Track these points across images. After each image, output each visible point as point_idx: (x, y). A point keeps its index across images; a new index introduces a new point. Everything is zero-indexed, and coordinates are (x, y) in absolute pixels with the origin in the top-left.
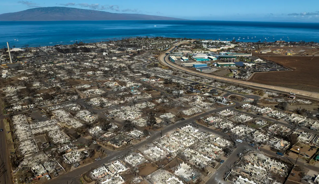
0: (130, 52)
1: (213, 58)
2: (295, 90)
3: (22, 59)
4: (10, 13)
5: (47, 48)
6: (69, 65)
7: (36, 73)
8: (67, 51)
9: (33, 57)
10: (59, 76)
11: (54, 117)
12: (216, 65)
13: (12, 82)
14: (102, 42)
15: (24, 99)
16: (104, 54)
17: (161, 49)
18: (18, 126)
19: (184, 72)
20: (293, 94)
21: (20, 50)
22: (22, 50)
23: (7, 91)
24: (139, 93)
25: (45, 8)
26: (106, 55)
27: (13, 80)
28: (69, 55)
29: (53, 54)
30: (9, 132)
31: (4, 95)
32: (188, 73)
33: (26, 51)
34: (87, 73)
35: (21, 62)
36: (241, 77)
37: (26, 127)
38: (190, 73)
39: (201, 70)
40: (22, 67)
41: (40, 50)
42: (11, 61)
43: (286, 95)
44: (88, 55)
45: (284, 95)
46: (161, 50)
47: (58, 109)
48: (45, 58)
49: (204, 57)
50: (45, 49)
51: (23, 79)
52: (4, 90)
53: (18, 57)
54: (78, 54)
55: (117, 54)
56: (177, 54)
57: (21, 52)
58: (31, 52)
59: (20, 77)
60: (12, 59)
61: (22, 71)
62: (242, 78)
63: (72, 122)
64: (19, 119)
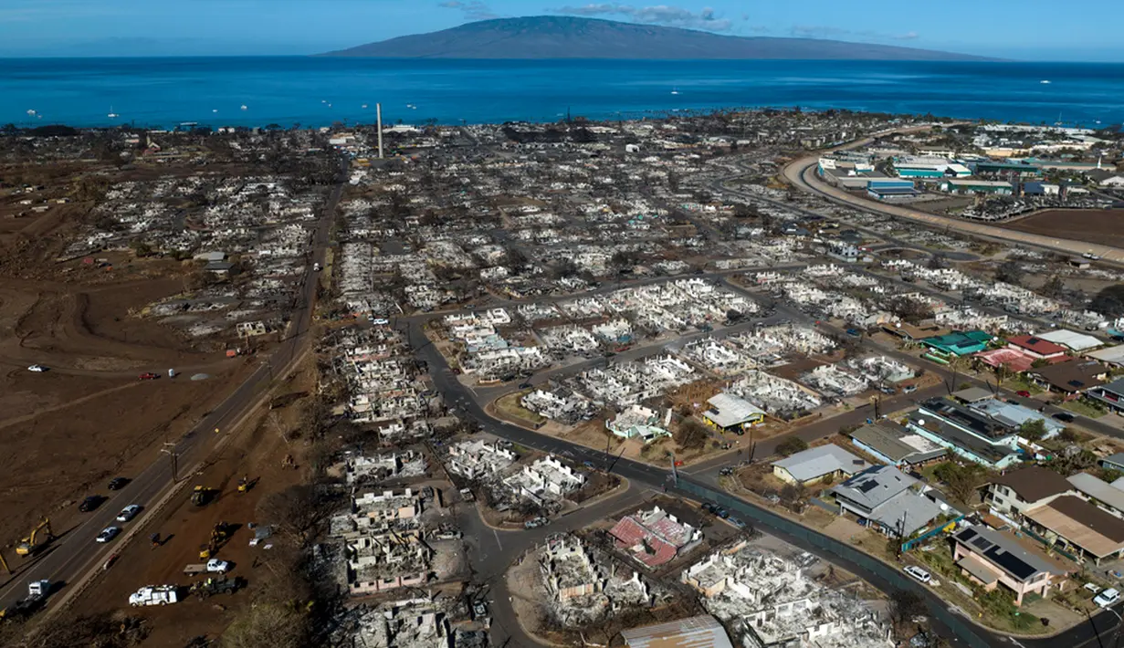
0: (709, 148)
1: (957, 171)
2: (1118, 251)
3: (410, 151)
4: (414, 36)
5: (483, 128)
6: (518, 168)
7: (427, 180)
8: (532, 137)
9: (438, 148)
10: (481, 188)
11: (425, 250)
12: (945, 187)
13: (369, 194)
14: (646, 120)
15: (379, 223)
16: (629, 148)
17: (813, 142)
18: (350, 258)
19: (821, 195)
20: (1090, 258)
21: (412, 129)
22: (416, 130)
23: (351, 208)
24: (645, 227)
25: (514, 19)
26: (635, 150)
27: (370, 191)
28: (534, 147)
29: (492, 144)
30: (329, 265)
31: (342, 213)
32: (830, 198)
33: (427, 134)
34: (549, 187)
35: (404, 157)
36: (981, 215)
37: (365, 260)
38: (834, 200)
39: (881, 195)
40: (402, 166)
41: (461, 133)
42: (381, 154)
43: (1065, 259)
44: (583, 148)
45: (1060, 256)
46: (813, 145)
47: (441, 240)
48: (467, 150)
49: (935, 167)
50: (476, 131)
51: (394, 189)
52: (346, 205)
53: (401, 146)
54: (556, 145)
55: (668, 150)
56: (854, 156)
57: (412, 135)
58: (437, 136)
59: (389, 184)
60: (384, 150)
61: (399, 174)
62: (983, 217)
63: (457, 259)
64: (356, 249)
